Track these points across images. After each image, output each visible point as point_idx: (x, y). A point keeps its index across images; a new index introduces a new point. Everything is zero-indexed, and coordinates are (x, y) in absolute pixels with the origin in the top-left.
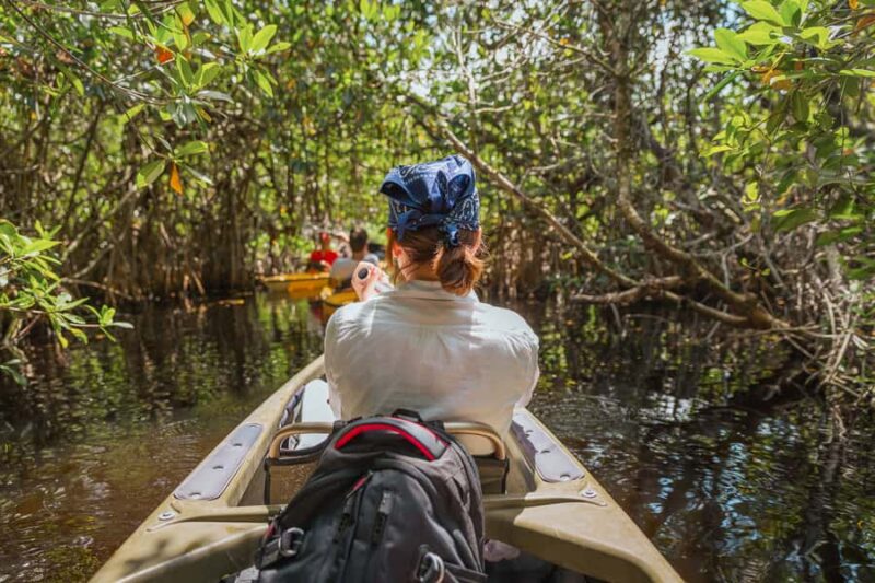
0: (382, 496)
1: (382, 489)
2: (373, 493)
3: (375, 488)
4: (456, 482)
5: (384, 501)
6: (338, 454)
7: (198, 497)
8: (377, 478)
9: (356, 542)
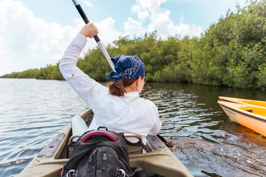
0: (103, 155)
1: (103, 153)
2: (100, 154)
3: (100, 153)
4: (123, 147)
5: (104, 156)
6: (84, 144)
7: (45, 157)
8: (100, 150)
9: (97, 171)
